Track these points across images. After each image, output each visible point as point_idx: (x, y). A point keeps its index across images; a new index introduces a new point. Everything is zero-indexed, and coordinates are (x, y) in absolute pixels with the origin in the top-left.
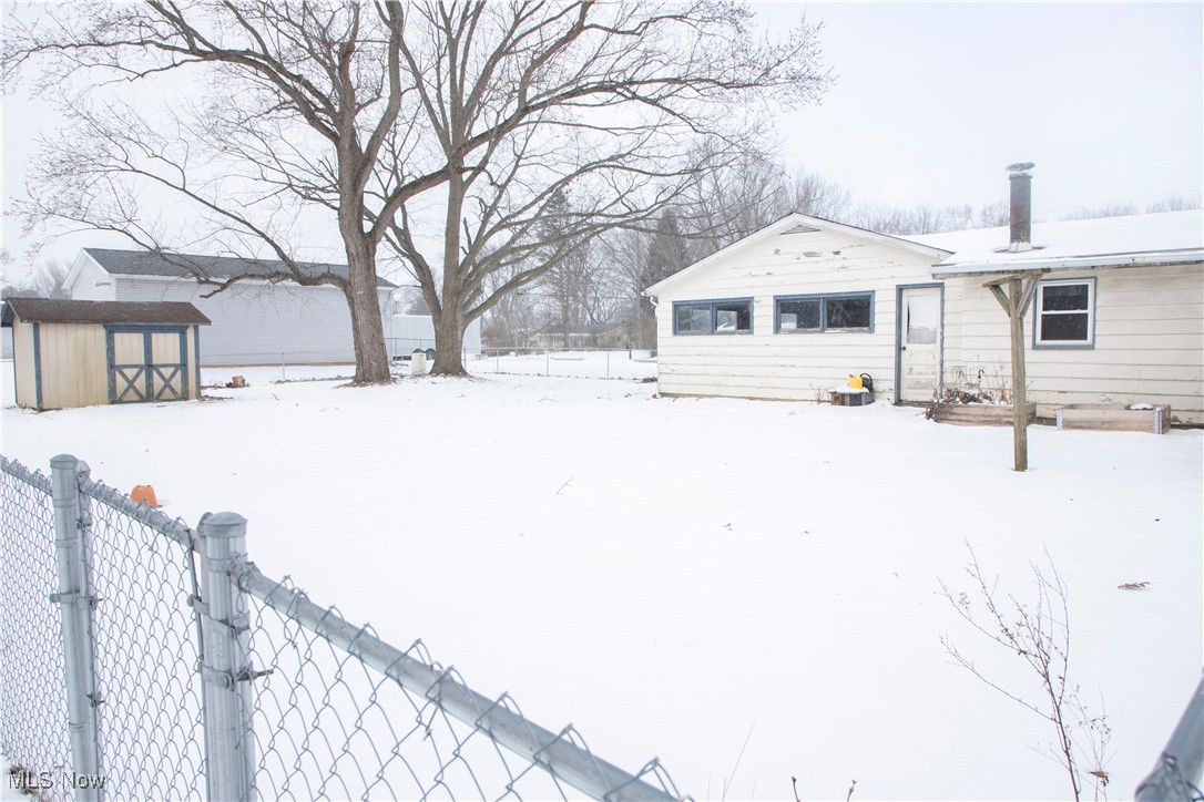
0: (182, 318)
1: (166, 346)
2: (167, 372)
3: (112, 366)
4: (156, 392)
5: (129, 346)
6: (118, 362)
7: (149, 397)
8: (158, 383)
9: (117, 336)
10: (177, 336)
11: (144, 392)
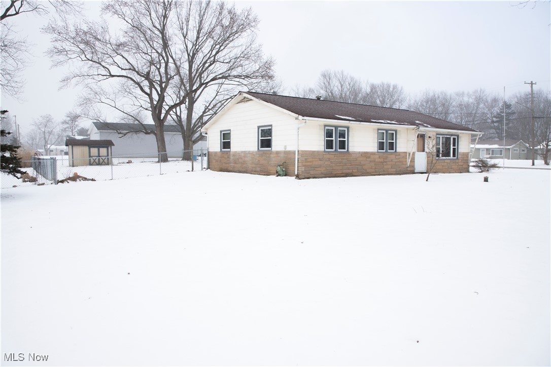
0: (108, 144)
1: (103, 151)
2: (104, 158)
3: (90, 156)
4: (101, 162)
5: (94, 151)
6: (91, 155)
7: (99, 164)
8: (101, 161)
9: (91, 149)
10: (106, 149)
11: (97, 162)
